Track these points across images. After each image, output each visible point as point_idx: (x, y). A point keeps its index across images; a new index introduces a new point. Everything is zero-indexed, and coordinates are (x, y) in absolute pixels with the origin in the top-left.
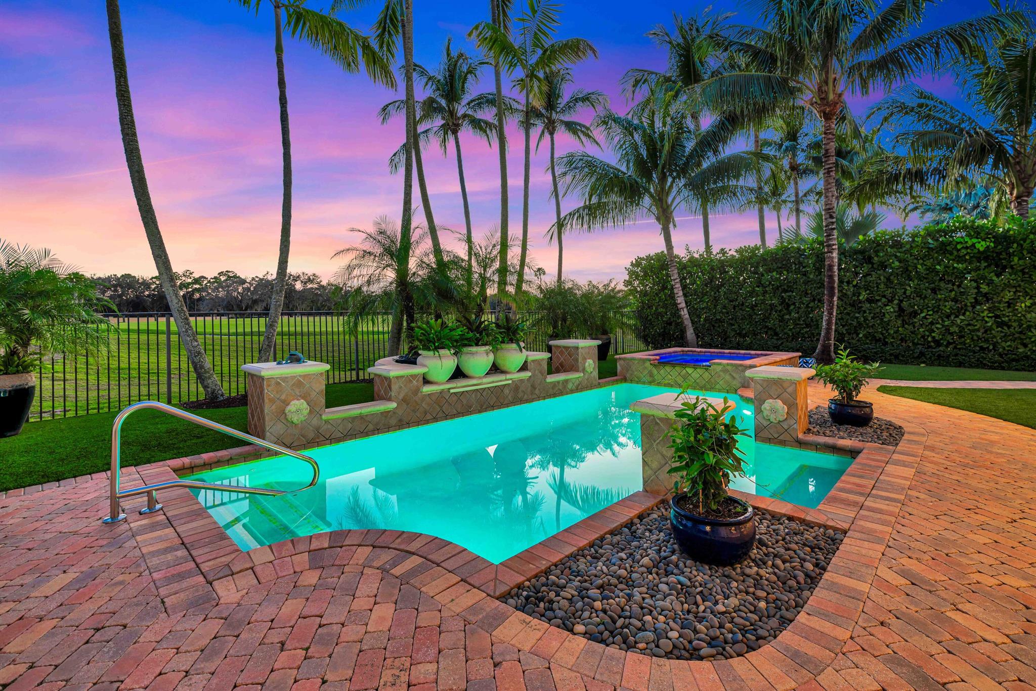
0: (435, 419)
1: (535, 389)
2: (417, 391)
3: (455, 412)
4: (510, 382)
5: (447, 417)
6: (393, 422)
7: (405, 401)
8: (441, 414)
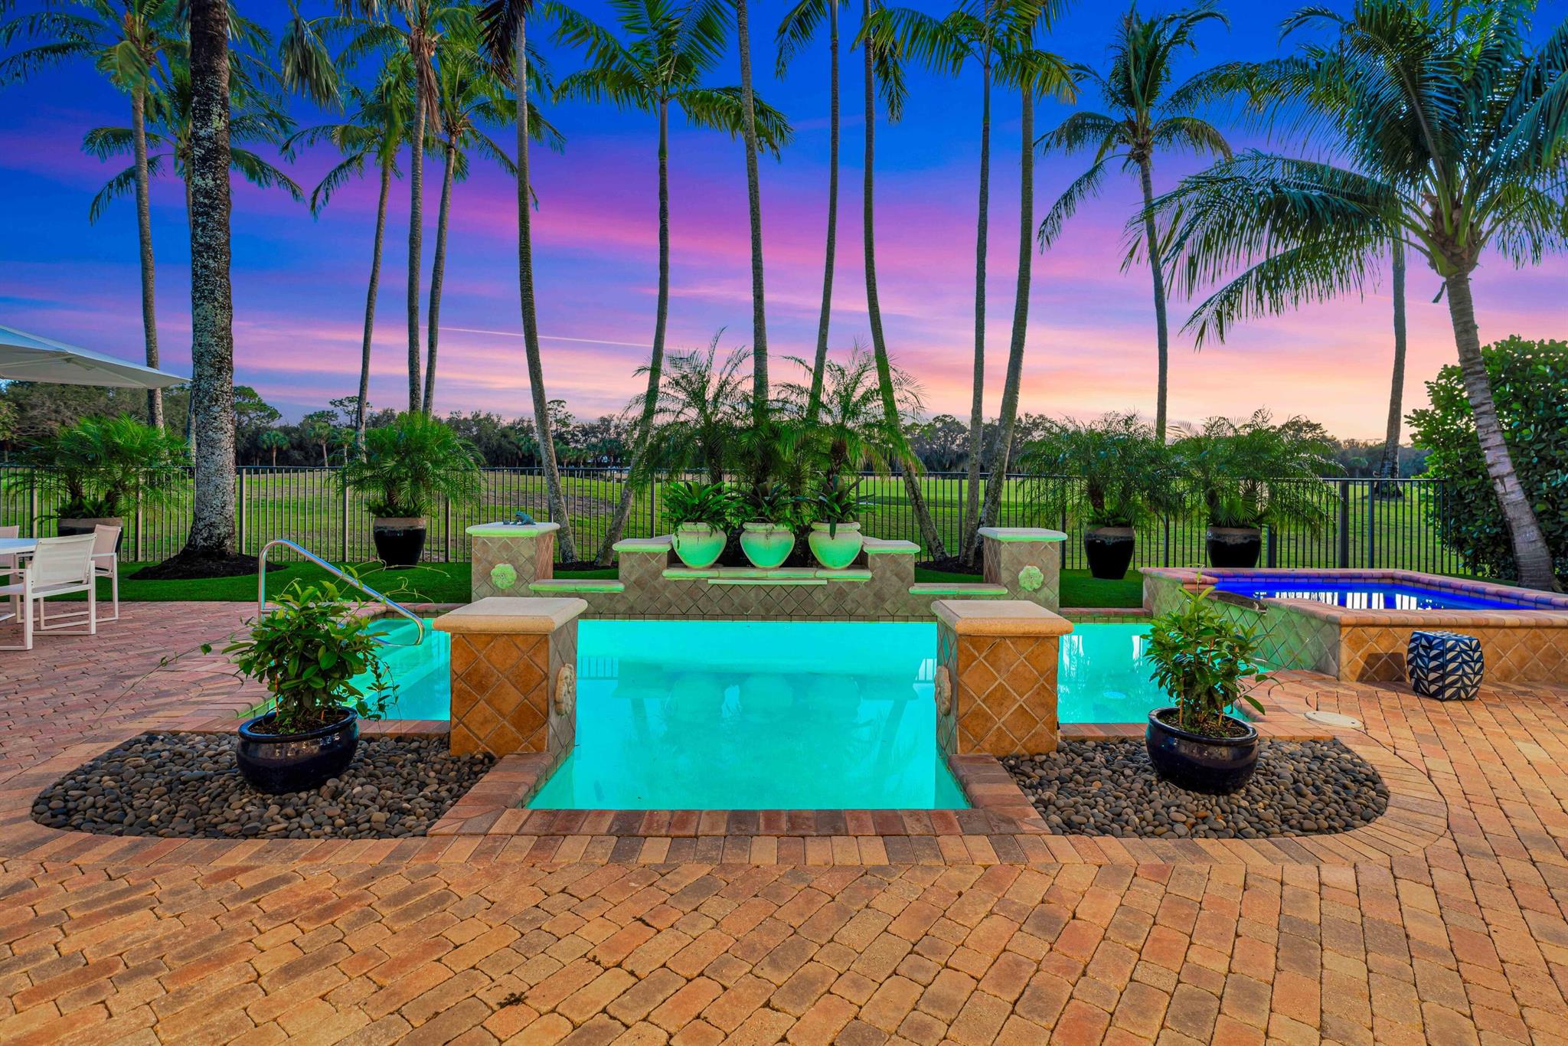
0: (685, 616)
1: (883, 600)
2: (657, 574)
3: (719, 611)
4: (825, 582)
5: (703, 616)
6: (621, 608)
7: (639, 584)
8: (694, 610)
